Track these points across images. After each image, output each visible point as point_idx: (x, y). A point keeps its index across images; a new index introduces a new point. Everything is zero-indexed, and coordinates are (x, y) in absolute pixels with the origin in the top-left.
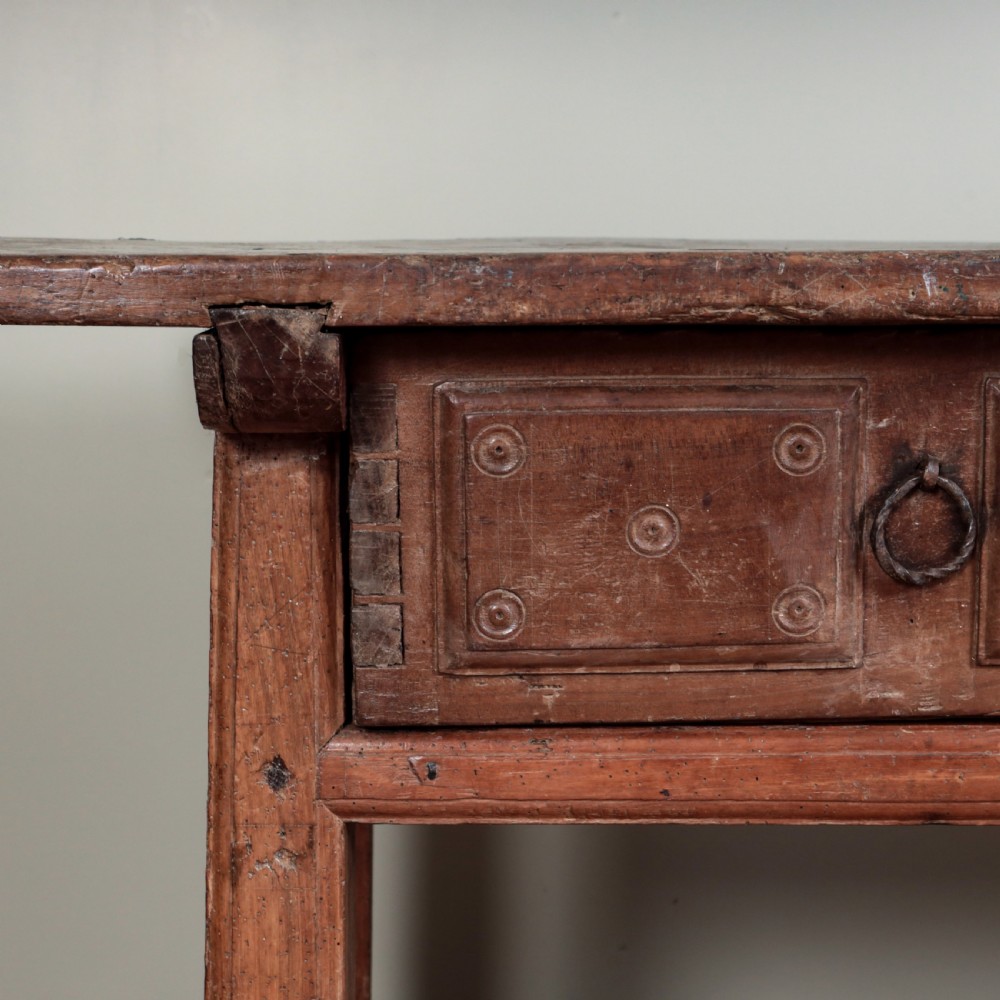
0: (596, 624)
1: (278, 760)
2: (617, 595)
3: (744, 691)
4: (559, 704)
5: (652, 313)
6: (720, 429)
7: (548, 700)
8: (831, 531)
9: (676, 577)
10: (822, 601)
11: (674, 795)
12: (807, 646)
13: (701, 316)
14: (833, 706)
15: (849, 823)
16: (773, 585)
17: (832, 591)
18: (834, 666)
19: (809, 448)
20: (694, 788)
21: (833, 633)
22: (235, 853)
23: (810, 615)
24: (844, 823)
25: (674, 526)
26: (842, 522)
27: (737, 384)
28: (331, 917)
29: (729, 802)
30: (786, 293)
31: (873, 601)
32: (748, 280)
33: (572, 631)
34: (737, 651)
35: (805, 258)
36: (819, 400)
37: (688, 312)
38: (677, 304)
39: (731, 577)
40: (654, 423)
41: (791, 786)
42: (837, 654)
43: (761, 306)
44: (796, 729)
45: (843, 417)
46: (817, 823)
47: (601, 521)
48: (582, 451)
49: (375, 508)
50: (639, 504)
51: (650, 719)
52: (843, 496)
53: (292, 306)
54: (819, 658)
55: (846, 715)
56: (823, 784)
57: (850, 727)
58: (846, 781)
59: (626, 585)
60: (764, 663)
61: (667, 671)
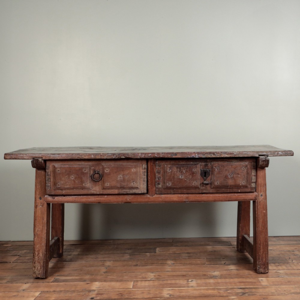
0: (67, 185)
1: (40, 197)
3: (81, 192)
4: (65, 193)
7: (64, 192)
8: (88, 177)
9: (74, 181)
10: (87, 183)
12: (86, 187)
14: (89, 193)
16: (83, 182)
19: (86, 170)
21: (89, 186)
22: (37, 205)
23: (86, 185)
24: (91, 203)
25: (74, 177)
28: (45, 211)
29: (81, 201)
31: (93, 183)
33: (65, 186)
34: (80, 188)
36: (87, 166)
39: (79, 181)
41: (86, 200)
42: (89, 188)
45: (89, 167)
47: (68, 176)
48: (66, 170)
49: (48, 175)
50: (71, 175)
52: (89, 174)
53: (39, 158)
59: (70, 182)
60: (83, 189)
61: (74, 190)
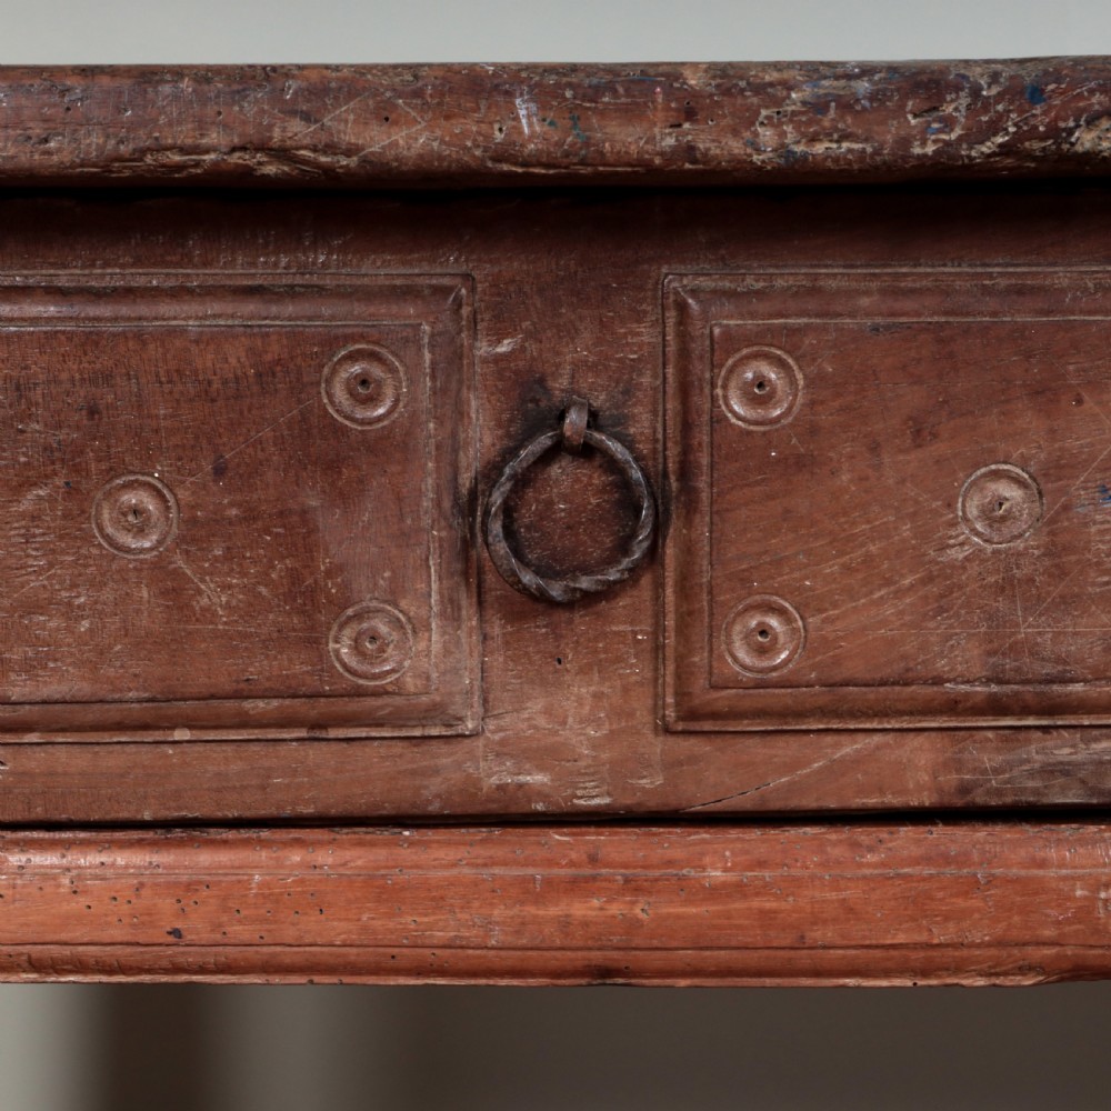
0: (51, 665)
2: (82, 618)
3: (295, 773)
5: (83, 160)
6: (236, 357)
8: (419, 518)
9: (175, 592)
10: (409, 628)
11: (189, 937)
12: (386, 700)
13: (163, 166)
14: (438, 796)
15: (473, 982)
16: (330, 602)
17: (423, 612)
18: (434, 732)
19: (379, 384)
20: (220, 925)
21: (428, 678)
23: (390, 650)
24: (463, 982)
25: (168, 508)
26: (438, 503)
27: (265, 283)
29: (279, 949)
30: (295, 130)
32: (236, 108)
33: (13, 676)
34: (277, 708)
35: (328, 73)
36: (394, 309)
37: (141, 160)
38: (122, 147)
39: (263, 590)
40: (131, 344)
41: (377, 924)
42: (434, 712)
43: (257, 150)
44: (385, 834)
45: (432, 336)
46: (420, 982)
47: (51, 500)
48: (18, 388)
50: (112, 473)
51: (147, 816)
52: (437, 461)
54: (409, 719)
55: (459, 811)
56: (426, 919)
57: (472, 830)
58: (464, 916)
59: (96, 602)
60: (323, 727)
61: (170, 739)
